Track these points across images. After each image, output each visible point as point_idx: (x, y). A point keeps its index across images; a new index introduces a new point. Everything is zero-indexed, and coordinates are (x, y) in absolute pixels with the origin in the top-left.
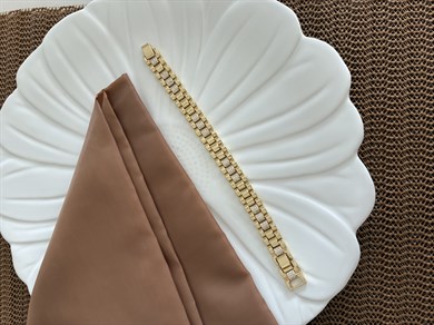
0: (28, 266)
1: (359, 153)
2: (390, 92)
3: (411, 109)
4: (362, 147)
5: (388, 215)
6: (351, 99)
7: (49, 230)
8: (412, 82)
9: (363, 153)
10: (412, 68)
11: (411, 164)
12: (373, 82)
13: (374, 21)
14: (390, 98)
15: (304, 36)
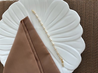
1: (82, 37)
2: (89, 22)
3: (94, 27)
5: (88, 51)
6: (80, 24)
8: (94, 20)
9: (83, 36)
10: (94, 17)
11: (93, 39)
12: (85, 20)
13: (86, 6)
14: (89, 24)
15: (70, 9)
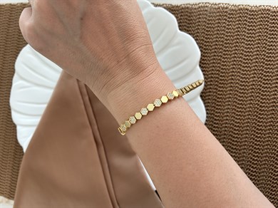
0: (25, 137)
4: (202, 93)
6: (200, 66)
7: (37, 120)
15: (179, 31)
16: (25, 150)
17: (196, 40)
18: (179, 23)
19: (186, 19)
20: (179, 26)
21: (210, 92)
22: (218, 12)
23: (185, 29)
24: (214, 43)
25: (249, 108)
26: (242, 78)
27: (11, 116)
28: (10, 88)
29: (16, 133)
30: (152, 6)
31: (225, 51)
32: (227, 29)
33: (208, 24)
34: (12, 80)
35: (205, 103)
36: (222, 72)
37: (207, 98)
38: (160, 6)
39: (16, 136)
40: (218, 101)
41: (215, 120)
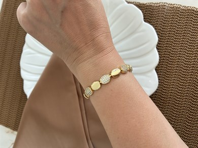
0: (29, 88)
1: (156, 70)
2: (173, 48)
3: (180, 56)
4: (156, 67)
6: (157, 49)
7: (38, 77)
8: (182, 46)
10: (183, 41)
12: (167, 44)
13: (172, 20)
14: (172, 51)
15: (144, 22)
16: (28, 97)
17: (155, 29)
18: (144, 16)
19: (149, 14)
20: (144, 18)
21: (162, 67)
22: (173, 10)
23: (148, 21)
24: (168, 32)
25: (189, 80)
26: (186, 58)
27: (20, 73)
28: (21, 54)
29: (23, 85)
30: (126, 3)
31: (175, 38)
32: (179, 23)
33: (165, 18)
34: (22, 48)
35: (158, 75)
36: (172, 54)
37: (159, 71)
38: (131, 3)
39: (23, 87)
40: (167, 74)
41: (164, 87)
